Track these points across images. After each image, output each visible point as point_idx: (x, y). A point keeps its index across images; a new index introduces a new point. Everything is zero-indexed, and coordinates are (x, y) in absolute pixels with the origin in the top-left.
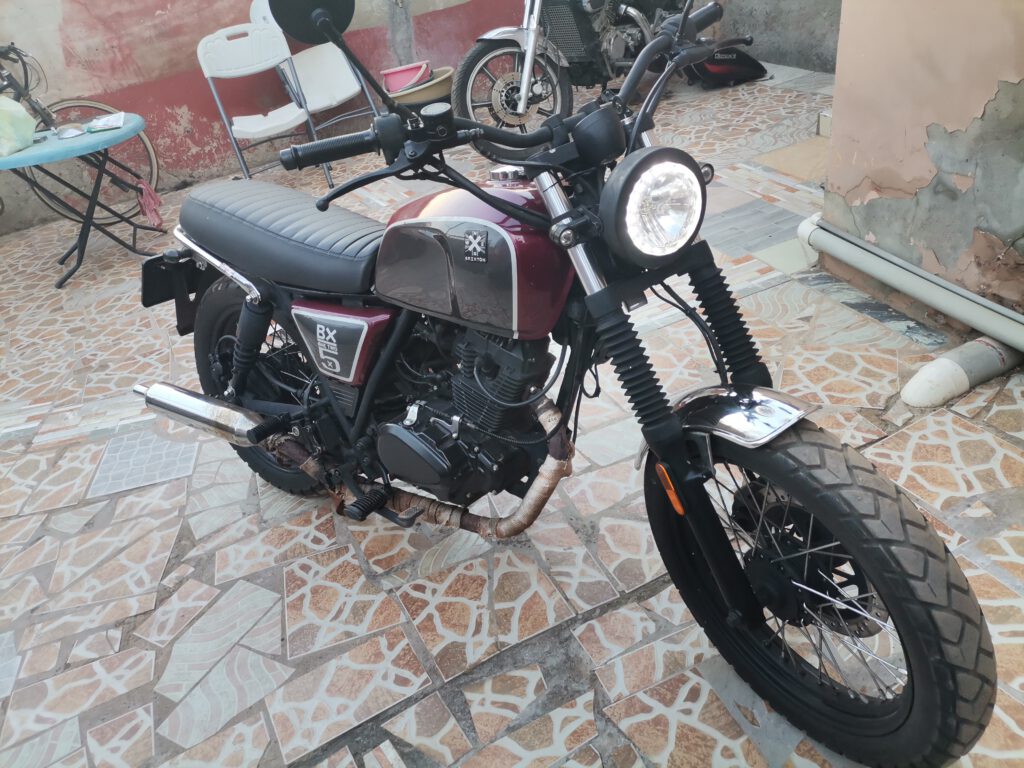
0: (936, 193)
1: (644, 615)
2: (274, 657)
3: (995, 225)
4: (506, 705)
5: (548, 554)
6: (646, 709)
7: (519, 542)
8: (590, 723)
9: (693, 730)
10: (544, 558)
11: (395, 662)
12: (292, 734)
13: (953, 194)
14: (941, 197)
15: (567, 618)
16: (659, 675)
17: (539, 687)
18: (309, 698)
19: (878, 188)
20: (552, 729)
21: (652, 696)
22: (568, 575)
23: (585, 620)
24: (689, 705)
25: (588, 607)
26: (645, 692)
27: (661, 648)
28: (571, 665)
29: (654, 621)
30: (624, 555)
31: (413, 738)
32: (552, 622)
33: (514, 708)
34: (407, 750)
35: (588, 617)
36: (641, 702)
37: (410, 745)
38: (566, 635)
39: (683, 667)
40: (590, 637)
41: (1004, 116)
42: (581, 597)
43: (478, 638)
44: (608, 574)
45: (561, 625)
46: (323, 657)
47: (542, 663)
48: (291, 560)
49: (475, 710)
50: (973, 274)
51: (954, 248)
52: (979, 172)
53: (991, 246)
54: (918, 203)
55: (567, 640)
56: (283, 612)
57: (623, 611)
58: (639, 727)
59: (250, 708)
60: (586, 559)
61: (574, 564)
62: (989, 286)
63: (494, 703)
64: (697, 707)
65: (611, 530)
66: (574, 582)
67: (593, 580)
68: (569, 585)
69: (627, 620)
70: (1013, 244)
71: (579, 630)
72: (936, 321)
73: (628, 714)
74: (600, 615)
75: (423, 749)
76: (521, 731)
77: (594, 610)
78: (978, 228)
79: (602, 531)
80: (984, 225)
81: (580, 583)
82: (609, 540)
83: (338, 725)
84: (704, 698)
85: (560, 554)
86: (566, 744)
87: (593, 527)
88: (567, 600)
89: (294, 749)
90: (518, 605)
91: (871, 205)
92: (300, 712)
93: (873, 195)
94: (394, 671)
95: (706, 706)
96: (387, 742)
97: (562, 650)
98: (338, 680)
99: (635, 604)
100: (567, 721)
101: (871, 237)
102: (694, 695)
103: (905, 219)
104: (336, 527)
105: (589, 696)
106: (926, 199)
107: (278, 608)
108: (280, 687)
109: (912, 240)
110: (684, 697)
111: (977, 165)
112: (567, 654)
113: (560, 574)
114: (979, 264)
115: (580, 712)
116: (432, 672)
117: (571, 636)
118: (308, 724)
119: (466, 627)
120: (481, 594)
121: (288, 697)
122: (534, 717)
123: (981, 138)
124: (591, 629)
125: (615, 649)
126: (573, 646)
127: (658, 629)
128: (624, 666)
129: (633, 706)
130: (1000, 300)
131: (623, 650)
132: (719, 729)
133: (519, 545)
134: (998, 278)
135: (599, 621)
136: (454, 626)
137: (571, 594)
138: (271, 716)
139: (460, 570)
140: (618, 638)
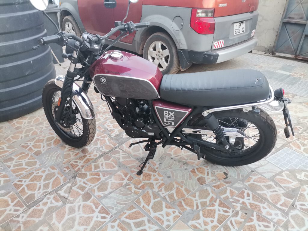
1: (103, 151)
10: (131, 157)
29: (100, 150)
30: (109, 162)
35: (116, 148)
40: (114, 145)
47: (123, 139)
60: (119, 159)
61: (122, 157)
65: (114, 167)
68: (122, 152)
73: (104, 136)
79: (117, 166)
81: (119, 153)
82: (114, 164)
85: (127, 159)
87: (120, 166)
113: (125, 154)
117: (118, 144)
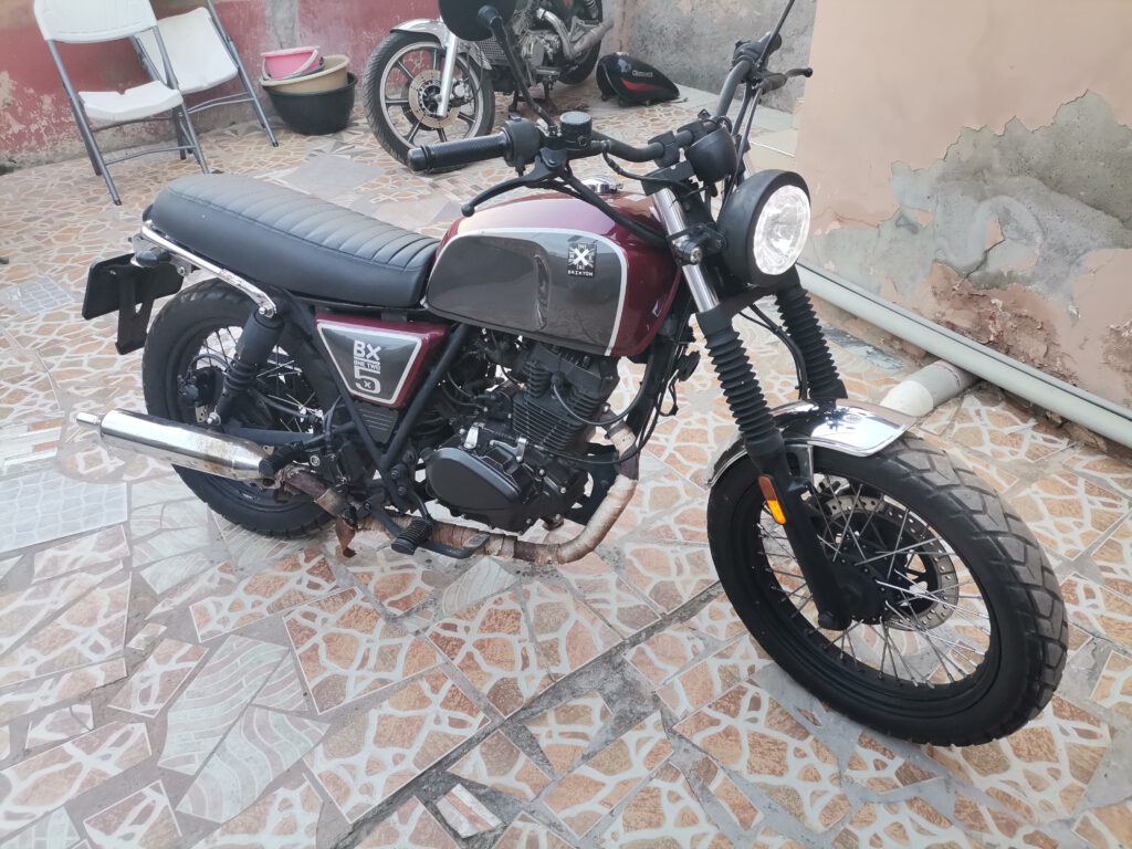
0: (898, 226)
1: (690, 634)
2: (300, 714)
3: (952, 258)
4: (575, 735)
5: (578, 582)
6: (715, 722)
7: (547, 573)
8: (664, 742)
9: (763, 736)
10: (576, 587)
11: (445, 704)
12: (347, 793)
13: (914, 228)
14: (904, 231)
15: (615, 644)
16: (718, 690)
17: (604, 714)
18: (357, 752)
19: (840, 220)
20: (628, 752)
21: (717, 709)
22: (604, 601)
23: (634, 645)
24: (753, 714)
25: (634, 632)
26: (710, 707)
27: (714, 664)
28: (630, 689)
29: (701, 639)
30: (657, 578)
31: (485, 778)
32: (601, 648)
33: (584, 736)
34: (482, 791)
35: (635, 641)
36: (708, 716)
37: (484, 787)
38: (619, 660)
39: (739, 680)
40: (642, 660)
41: (964, 159)
42: (624, 622)
43: (528, 672)
44: (644, 598)
45: (610, 651)
46: (360, 707)
47: (601, 690)
48: (288, 609)
49: (544, 743)
50: (930, 304)
51: (913, 278)
52: (940, 209)
53: (948, 277)
54: (879, 235)
55: (620, 665)
56: (296, 665)
57: (668, 631)
58: (711, 739)
59: (288, 770)
60: (619, 584)
61: (607, 590)
62: (944, 314)
63: (562, 734)
64: (762, 714)
65: (637, 554)
66: (613, 608)
67: (632, 605)
68: (608, 611)
69: (675, 640)
70: (967, 276)
71: (629, 655)
72: (891, 346)
73: (698, 729)
74: (647, 638)
75: (500, 789)
76: (597, 758)
77: (639, 634)
78: (936, 261)
79: (628, 557)
80: (941, 257)
81: (619, 609)
82: (637, 564)
83: (399, 775)
84: (765, 705)
85: (592, 581)
86: (645, 764)
87: (618, 553)
88: (610, 626)
89: (355, 807)
90: (562, 634)
91: (832, 234)
92: (351, 769)
93: (835, 225)
94: (446, 714)
95: (770, 713)
96: (459, 786)
97: (618, 675)
98: (385, 730)
99: (679, 625)
100: (640, 743)
101: (831, 266)
102: (756, 703)
103: (866, 250)
104: (333, 570)
105: (656, 717)
106: (888, 231)
107: (288, 662)
108: (317, 745)
109: (872, 269)
110: (747, 707)
111: (938, 202)
112: (623, 679)
113: (595, 601)
114: (935, 294)
115: (650, 732)
116: (487, 710)
117: (623, 663)
118: (363, 779)
119: (513, 662)
120: (519, 627)
121: (330, 755)
122: (607, 743)
123: (943, 178)
124: (642, 652)
125: (671, 669)
126: (629, 671)
127: (706, 646)
128: (684, 685)
129: (701, 721)
130: (953, 327)
131: (677, 669)
132: (787, 732)
133: (546, 576)
134: (952, 306)
135: (649, 644)
136: (499, 662)
137: (613, 620)
138: (316, 776)
139: (489, 605)
140: (671, 658)
